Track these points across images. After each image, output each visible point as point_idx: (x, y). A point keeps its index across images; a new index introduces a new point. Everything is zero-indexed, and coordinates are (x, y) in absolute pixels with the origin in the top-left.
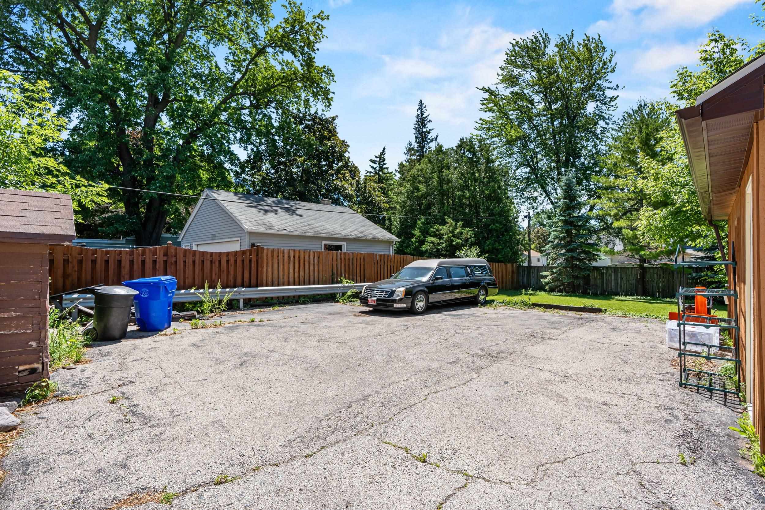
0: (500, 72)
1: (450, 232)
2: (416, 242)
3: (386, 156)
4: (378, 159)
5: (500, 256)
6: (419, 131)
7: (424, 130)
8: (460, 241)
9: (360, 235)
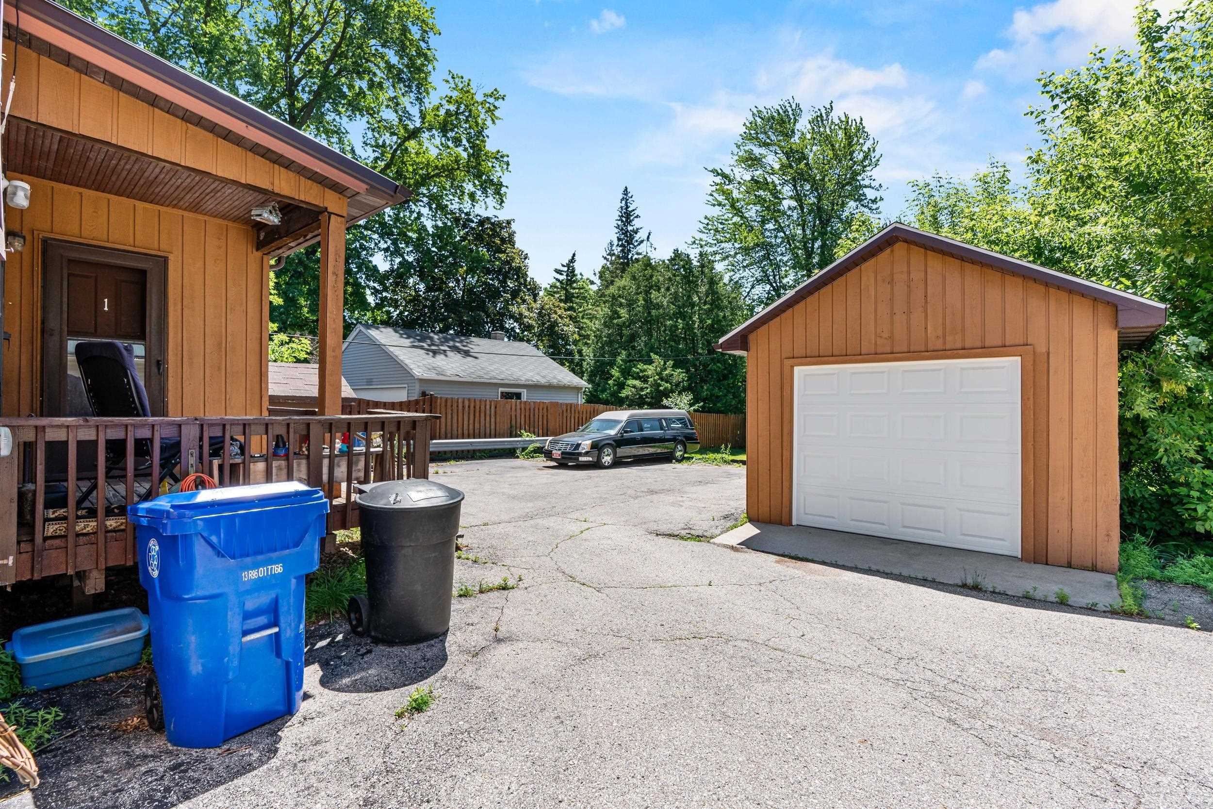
0: (736, 150)
1: (657, 374)
2: (614, 385)
3: (576, 265)
4: (565, 269)
5: (719, 405)
6: (622, 229)
7: (630, 228)
8: (668, 385)
9: (543, 381)
